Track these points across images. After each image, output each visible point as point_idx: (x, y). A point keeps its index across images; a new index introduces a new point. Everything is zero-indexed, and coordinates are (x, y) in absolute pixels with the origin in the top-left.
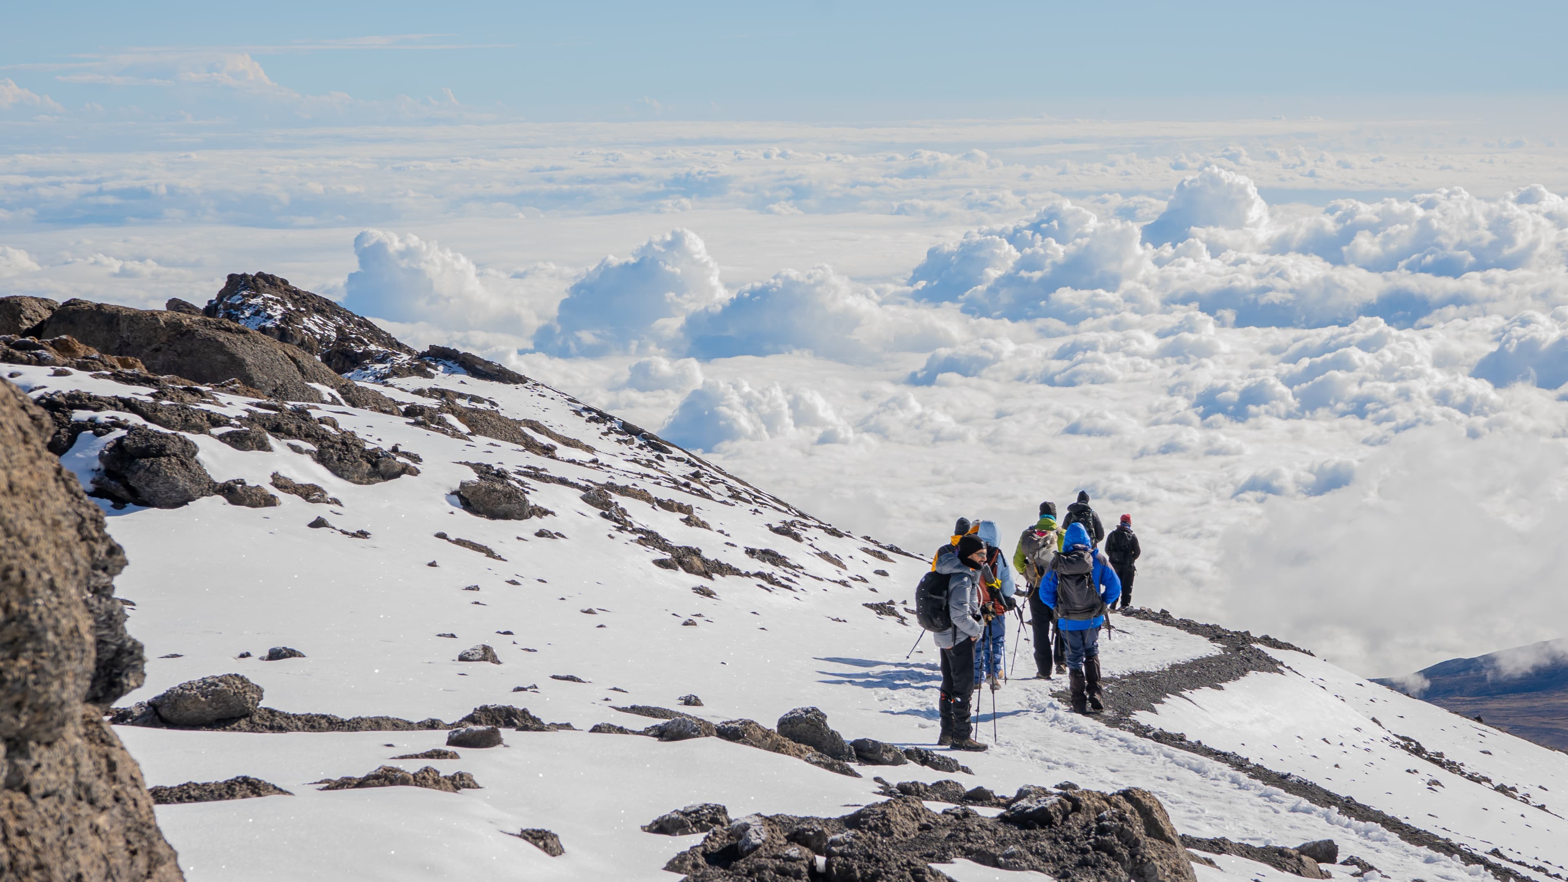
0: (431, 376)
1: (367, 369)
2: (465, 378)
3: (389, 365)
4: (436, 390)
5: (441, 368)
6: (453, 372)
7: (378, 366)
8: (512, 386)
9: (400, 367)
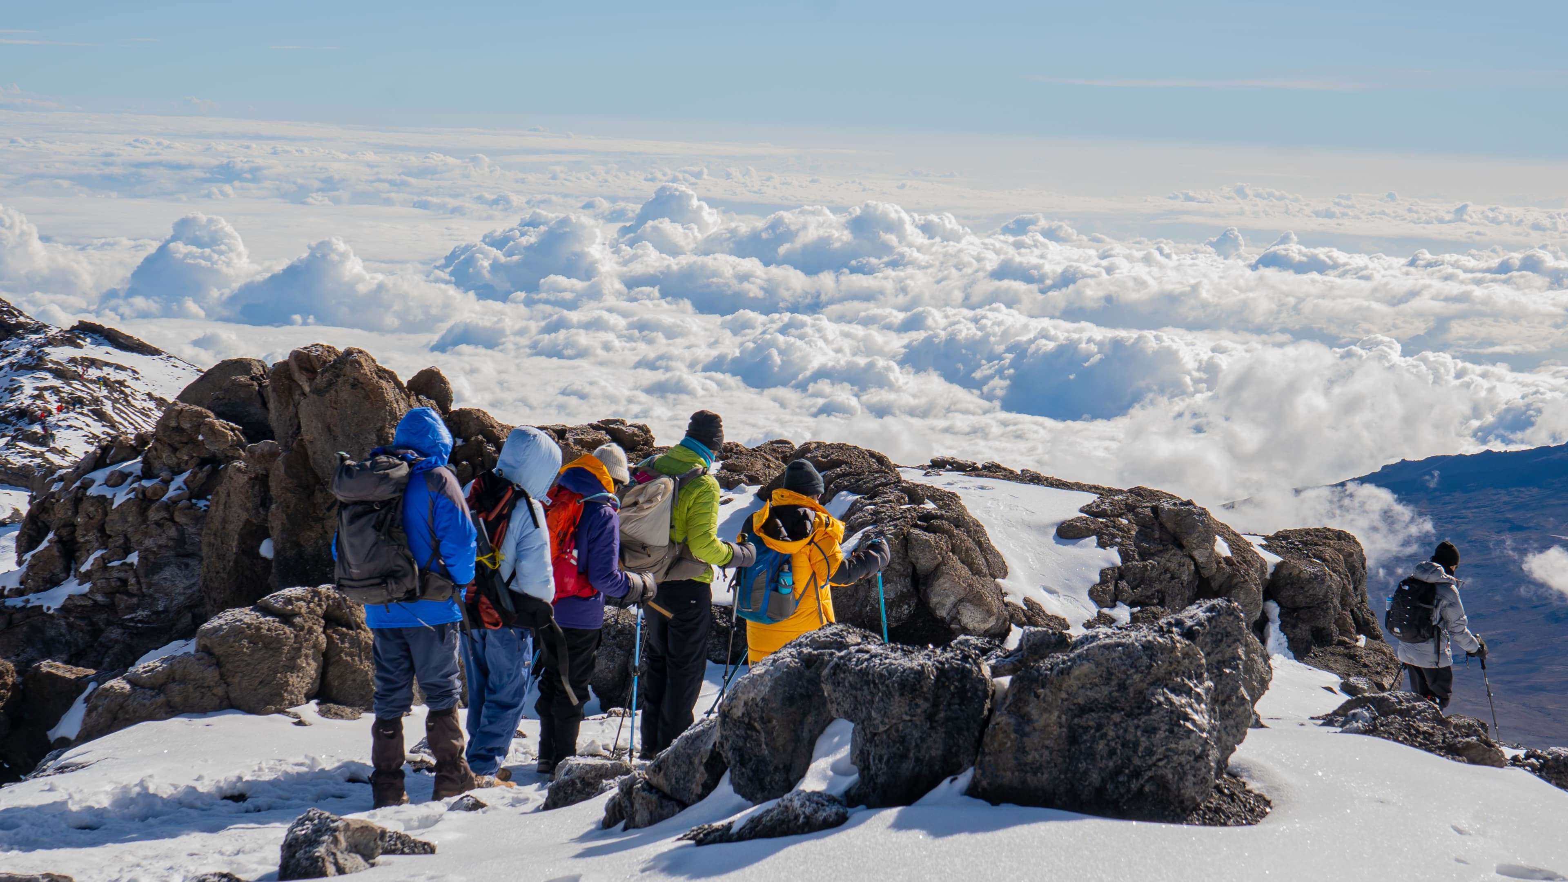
0: (81, 347)
1: (23, 338)
2: (110, 349)
3: (42, 336)
4: (87, 359)
5: (88, 340)
6: (99, 344)
7: (33, 337)
8: (149, 357)
9: (54, 338)
